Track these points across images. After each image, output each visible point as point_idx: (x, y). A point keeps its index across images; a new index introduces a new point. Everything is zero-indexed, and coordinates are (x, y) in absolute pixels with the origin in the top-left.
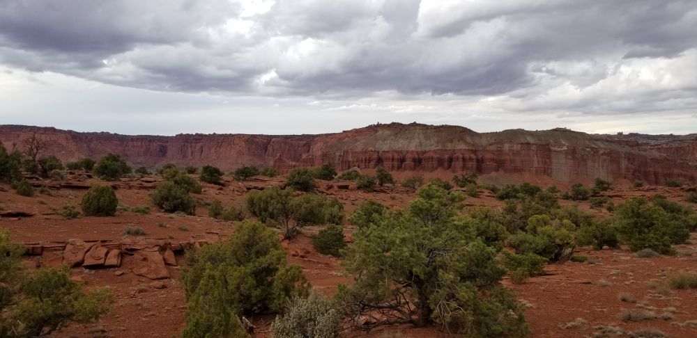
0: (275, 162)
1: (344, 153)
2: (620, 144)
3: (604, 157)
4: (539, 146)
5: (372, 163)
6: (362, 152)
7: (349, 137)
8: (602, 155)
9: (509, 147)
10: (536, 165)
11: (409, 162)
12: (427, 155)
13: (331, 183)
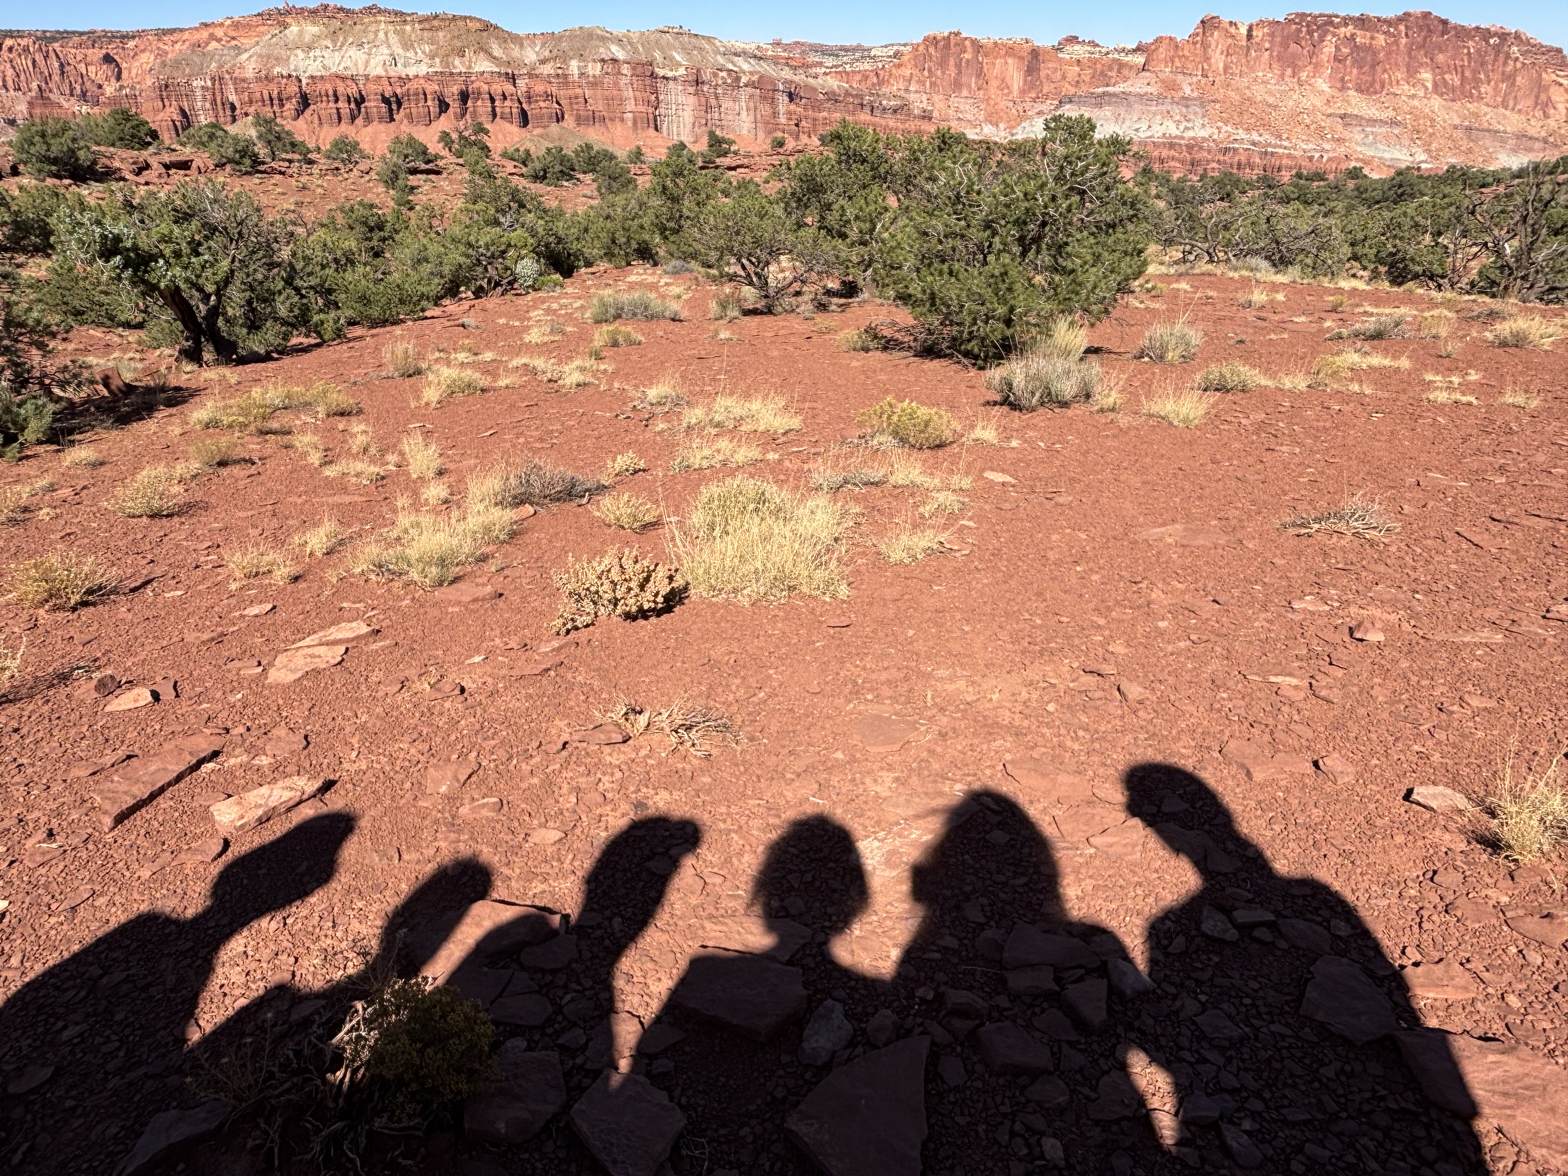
0: (31, 104)
1: (213, 79)
2: (776, 64)
3: (750, 90)
4: (635, 65)
5: (288, 106)
8: (746, 86)
9: (579, 68)
10: (630, 106)
11: (373, 104)
12: (413, 86)
13: (145, 154)
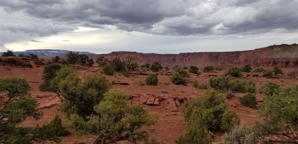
0: (221, 64)
1: (256, 59)
5: (270, 64)
6: (265, 59)
7: (258, 52)
11: (291, 64)
13: (249, 73)
